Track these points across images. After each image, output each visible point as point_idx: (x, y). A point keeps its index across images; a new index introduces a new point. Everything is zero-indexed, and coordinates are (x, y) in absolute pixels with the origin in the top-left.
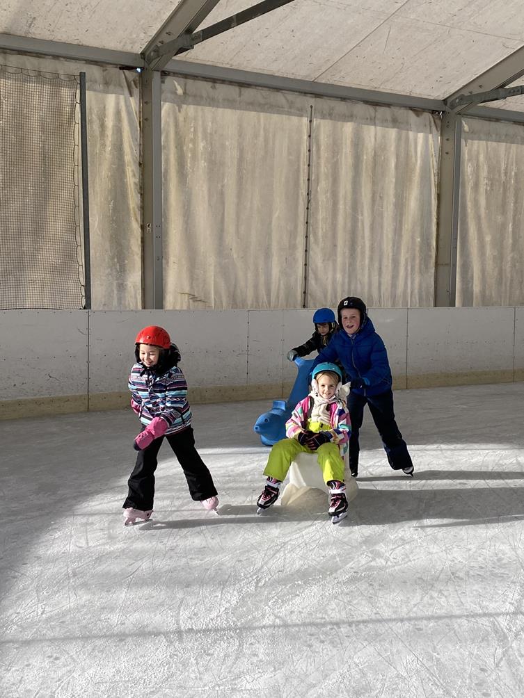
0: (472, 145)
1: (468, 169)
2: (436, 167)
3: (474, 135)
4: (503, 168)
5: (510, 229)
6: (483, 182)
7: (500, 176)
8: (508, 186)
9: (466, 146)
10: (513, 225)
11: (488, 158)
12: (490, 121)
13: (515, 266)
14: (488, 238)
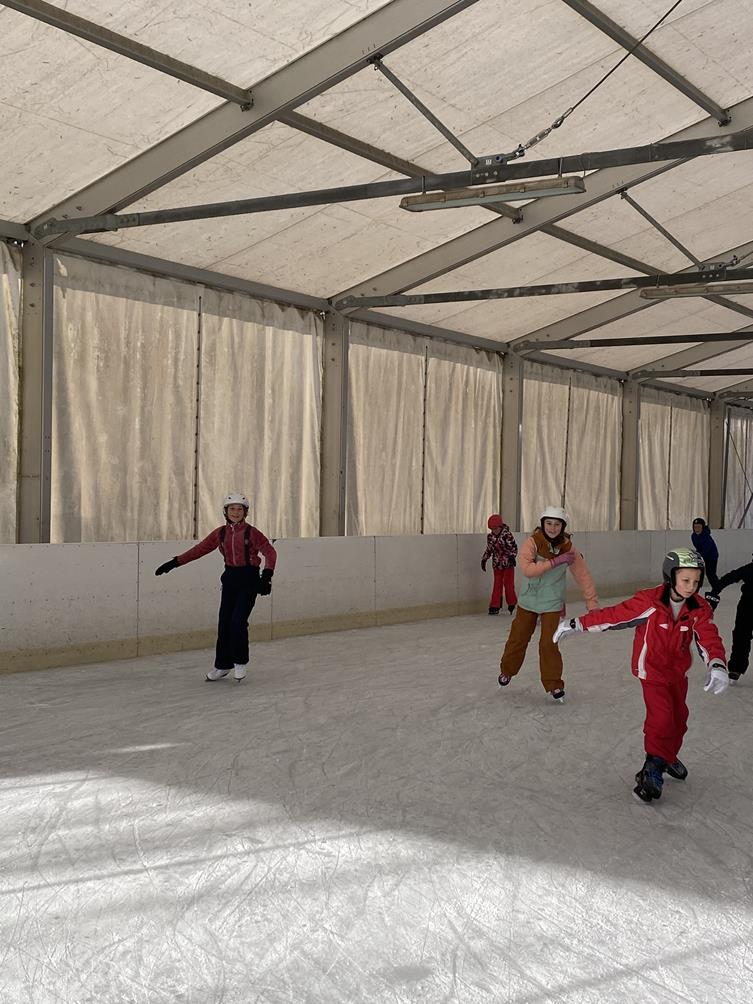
0: (74, 297)
1: (69, 332)
2: (15, 326)
3: (76, 282)
4: (123, 335)
5: (137, 427)
6: (93, 354)
7: (118, 346)
8: (132, 362)
9: (64, 297)
10: (141, 420)
11: (99, 319)
12: (100, 263)
13: (146, 481)
14: (103, 438)
